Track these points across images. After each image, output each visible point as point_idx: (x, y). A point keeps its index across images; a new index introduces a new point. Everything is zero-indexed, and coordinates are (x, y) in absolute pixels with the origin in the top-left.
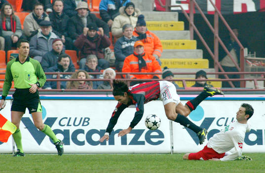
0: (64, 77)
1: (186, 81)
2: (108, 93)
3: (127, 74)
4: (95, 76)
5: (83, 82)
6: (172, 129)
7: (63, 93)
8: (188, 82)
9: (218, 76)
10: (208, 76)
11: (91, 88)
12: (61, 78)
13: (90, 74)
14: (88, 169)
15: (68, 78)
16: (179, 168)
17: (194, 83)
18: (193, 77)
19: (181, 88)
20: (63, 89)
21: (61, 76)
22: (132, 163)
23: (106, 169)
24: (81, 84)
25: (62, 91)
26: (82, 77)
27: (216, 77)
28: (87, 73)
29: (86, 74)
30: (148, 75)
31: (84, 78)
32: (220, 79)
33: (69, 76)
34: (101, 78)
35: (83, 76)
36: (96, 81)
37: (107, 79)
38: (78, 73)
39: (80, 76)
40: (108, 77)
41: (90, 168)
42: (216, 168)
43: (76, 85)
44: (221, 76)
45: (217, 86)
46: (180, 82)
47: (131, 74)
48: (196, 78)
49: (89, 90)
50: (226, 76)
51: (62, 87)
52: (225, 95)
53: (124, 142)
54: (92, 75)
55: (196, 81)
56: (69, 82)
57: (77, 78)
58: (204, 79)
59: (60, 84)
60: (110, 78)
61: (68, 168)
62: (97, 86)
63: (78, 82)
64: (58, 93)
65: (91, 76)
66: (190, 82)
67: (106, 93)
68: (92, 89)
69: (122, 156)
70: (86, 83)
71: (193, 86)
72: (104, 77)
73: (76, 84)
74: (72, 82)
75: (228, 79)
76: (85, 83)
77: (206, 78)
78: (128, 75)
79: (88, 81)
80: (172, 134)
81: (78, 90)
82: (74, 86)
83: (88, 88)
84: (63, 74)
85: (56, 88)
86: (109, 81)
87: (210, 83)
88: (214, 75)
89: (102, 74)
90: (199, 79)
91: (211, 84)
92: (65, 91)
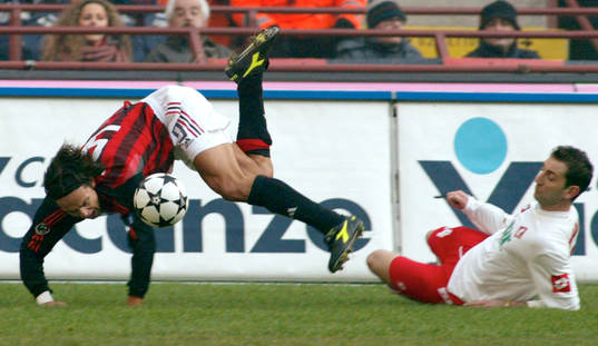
0: (33, 21)
1: (450, 35)
2: (183, 75)
3: (245, 12)
4: (140, 17)
5: (97, 38)
6: (398, 202)
7: (28, 73)
8: (454, 40)
9: (554, 18)
10: (522, 21)
11: (125, 60)
12: (25, 23)
13: (122, 12)
14: (112, 334)
15: (47, 22)
16: (420, 334)
17: (474, 45)
18: (472, 24)
19: (430, 61)
20: (29, 63)
21: (25, 16)
22: (262, 313)
23: (173, 332)
24: (91, 43)
25: (27, 68)
26: (95, 20)
27: (550, 26)
28: (113, 7)
29: (107, 9)
30: (320, 17)
31: (102, 24)
32: (563, 32)
33: (52, 17)
34: (161, 23)
35: (100, 18)
36: (144, 34)
37: (179, 27)
38: (82, 6)
39: (89, 17)
40: (180, 21)
41: (120, 331)
42: (548, 334)
43: (74, 48)
44: (567, 22)
45: (555, 52)
46: (427, 40)
47: (261, 12)
48: (482, 27)
49: (118, 63)
50: (584, 20)
51: (27, 54)
52: (579, 86)
53: (235, 241)
54: (129, 13)
55: (481, 37)
56: (51, 40)
57: (77, 22)
58: (508, 29)
59: (19, 43)
60: (188, 23)
61: (45, 330)
62: (147, 51)
63: (80, 38)
64: (13, 73)
65: (125, 19)
66: (462, 40)
67: (175, 75)
68: (128, 63)
69: (228, 291)
70: (109, 39)
71: (471, 55)
72: (171, 22)
73: (76, 46)
74: (61, 36)
75: (589, 31)
76: (104, 42)
77: (517, 27)
78: (253, 15)
79: (116, 35)
80: (397, 216)
81: (80, 64)
82: (67, 51)
83: (114, 59)
84: (32, 12)
85: (8, 59)
86: (188, 34)
87: (528, 44)
88: (544, 19)
89: (162, 11)
90: (490, 31)
91: (532, 48)
92: (36, 68)
